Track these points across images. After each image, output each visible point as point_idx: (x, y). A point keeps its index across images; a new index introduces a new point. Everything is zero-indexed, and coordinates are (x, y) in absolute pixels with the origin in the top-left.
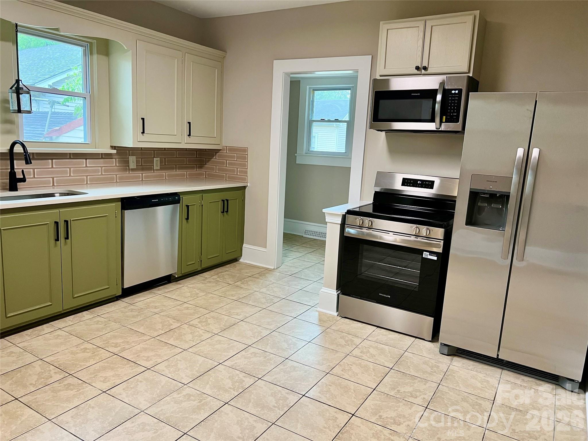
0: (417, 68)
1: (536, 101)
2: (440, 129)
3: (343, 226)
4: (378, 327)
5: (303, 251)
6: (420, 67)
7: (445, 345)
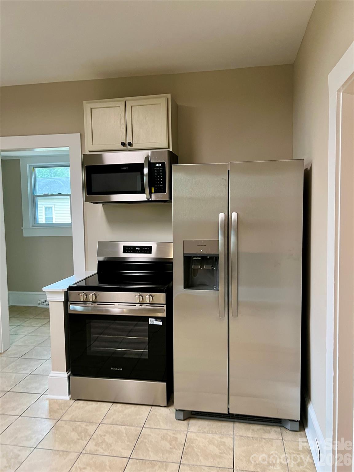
0: (123, 144)
1: (229, 171)
2: (151, 200)
3: (66, 303)
4: (114, 403)
5: (37, 324)
6: (125, 143)
7: (180, 410)
